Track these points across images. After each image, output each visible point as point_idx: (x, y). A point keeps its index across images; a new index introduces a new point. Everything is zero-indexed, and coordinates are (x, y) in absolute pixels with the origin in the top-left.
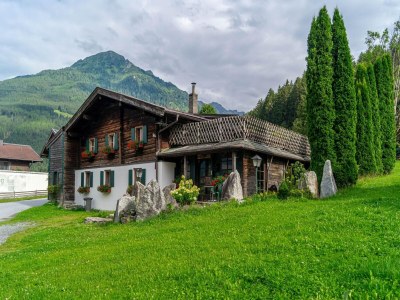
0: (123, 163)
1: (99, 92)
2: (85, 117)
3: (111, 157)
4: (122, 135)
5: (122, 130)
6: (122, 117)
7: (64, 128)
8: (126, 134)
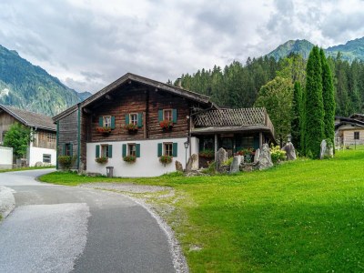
0: (148, 138)
1: (130, 77)
2: (108, 97)
3: (132, 132)
4: (147, 115)
5: (147, 111)
6: (147, 100)
7: (79, 105)
8: (152, 115)
